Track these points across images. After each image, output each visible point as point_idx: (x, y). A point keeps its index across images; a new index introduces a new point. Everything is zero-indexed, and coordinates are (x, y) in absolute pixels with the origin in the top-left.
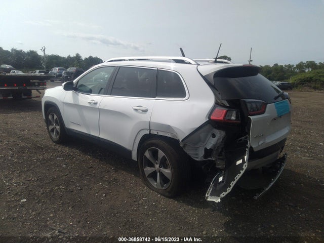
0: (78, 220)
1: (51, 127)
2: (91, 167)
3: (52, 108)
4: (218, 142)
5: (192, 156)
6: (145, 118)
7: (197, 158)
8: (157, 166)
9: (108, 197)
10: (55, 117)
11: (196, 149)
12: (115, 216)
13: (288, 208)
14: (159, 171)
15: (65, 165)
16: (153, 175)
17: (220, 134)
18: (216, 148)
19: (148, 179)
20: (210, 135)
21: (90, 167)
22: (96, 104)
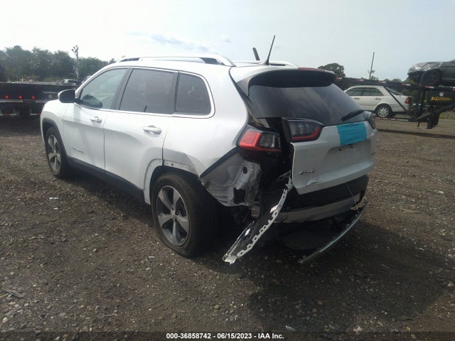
0: (46, 281)
1: (51, 156)
2: (93, 212)
3: (50, 128)
4: (251, 180)
5: (219, 199)
6: (157, 142)
7: (226, 202)
8: (173, 212)
9: (101, 252)
10: (55, 141)
11: (225, 189)
12: (99, 278)
13: (353, 280)
14: (176, 220)
15: (59, 207)
16: (169, 225)
17: (253, 168)
18: (250, 189)
19: (163, 230)
20: (241, 169)
21: (90, 211)
22: (100, 122)
